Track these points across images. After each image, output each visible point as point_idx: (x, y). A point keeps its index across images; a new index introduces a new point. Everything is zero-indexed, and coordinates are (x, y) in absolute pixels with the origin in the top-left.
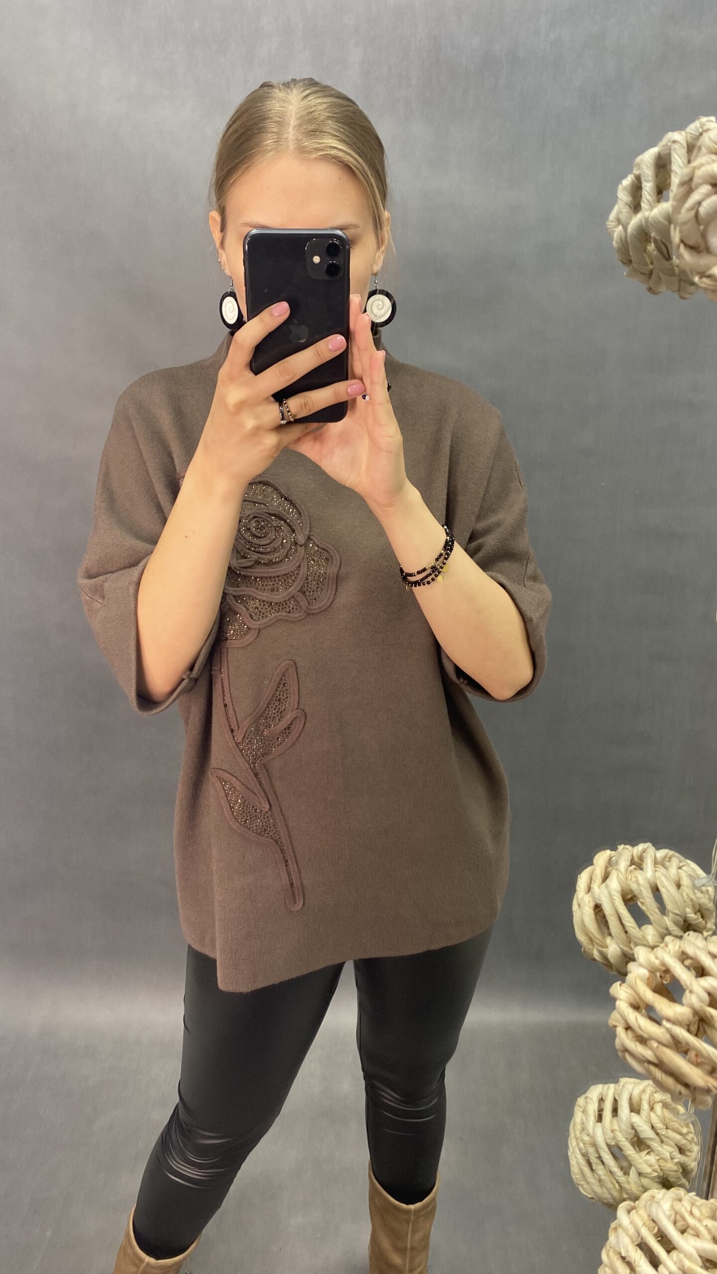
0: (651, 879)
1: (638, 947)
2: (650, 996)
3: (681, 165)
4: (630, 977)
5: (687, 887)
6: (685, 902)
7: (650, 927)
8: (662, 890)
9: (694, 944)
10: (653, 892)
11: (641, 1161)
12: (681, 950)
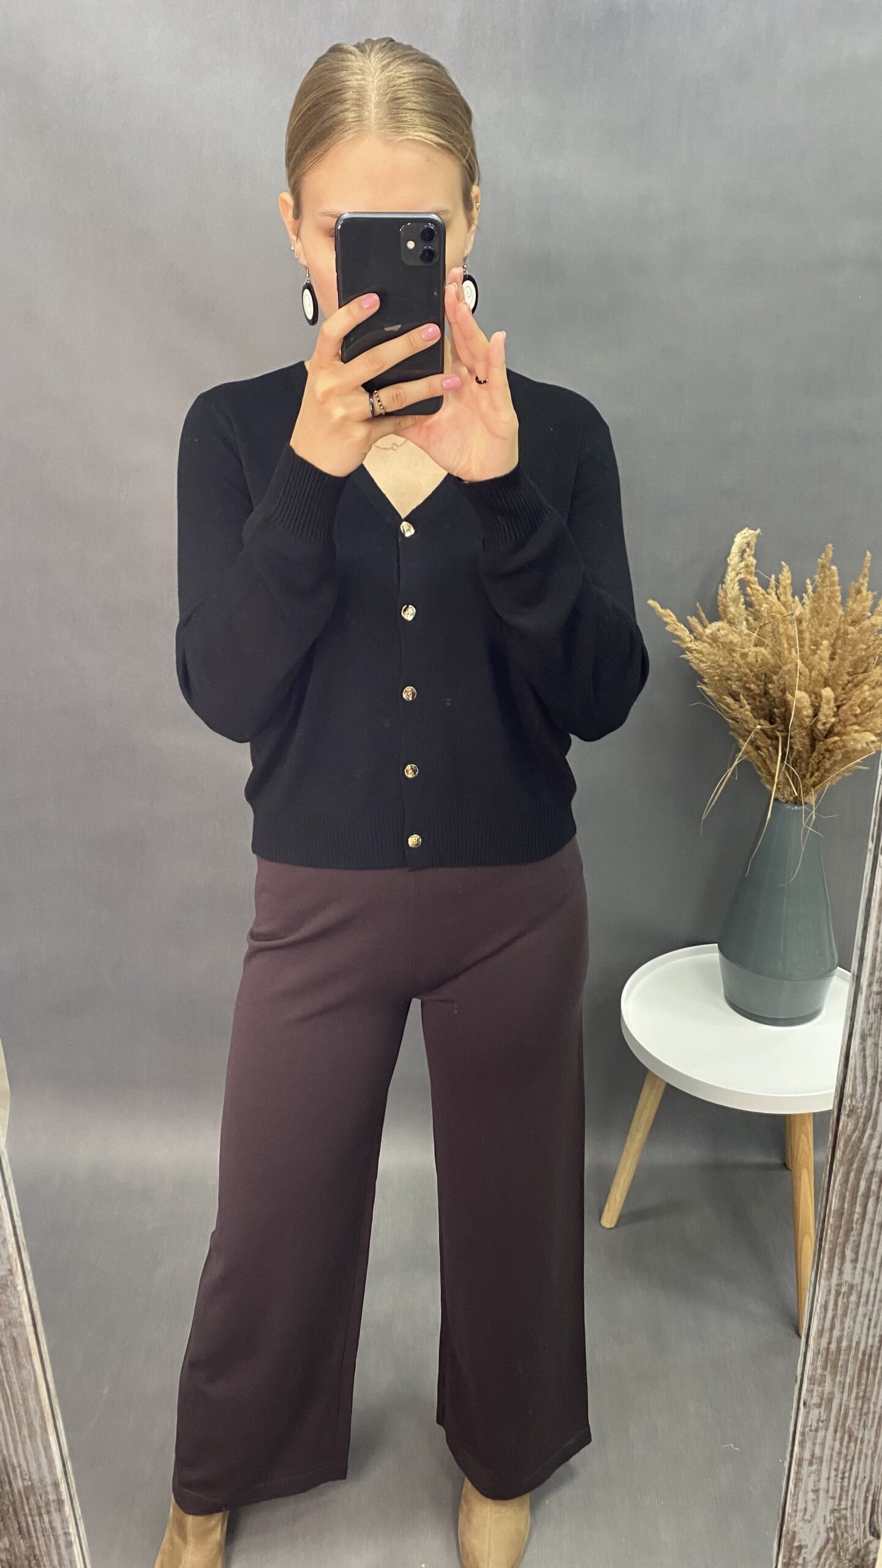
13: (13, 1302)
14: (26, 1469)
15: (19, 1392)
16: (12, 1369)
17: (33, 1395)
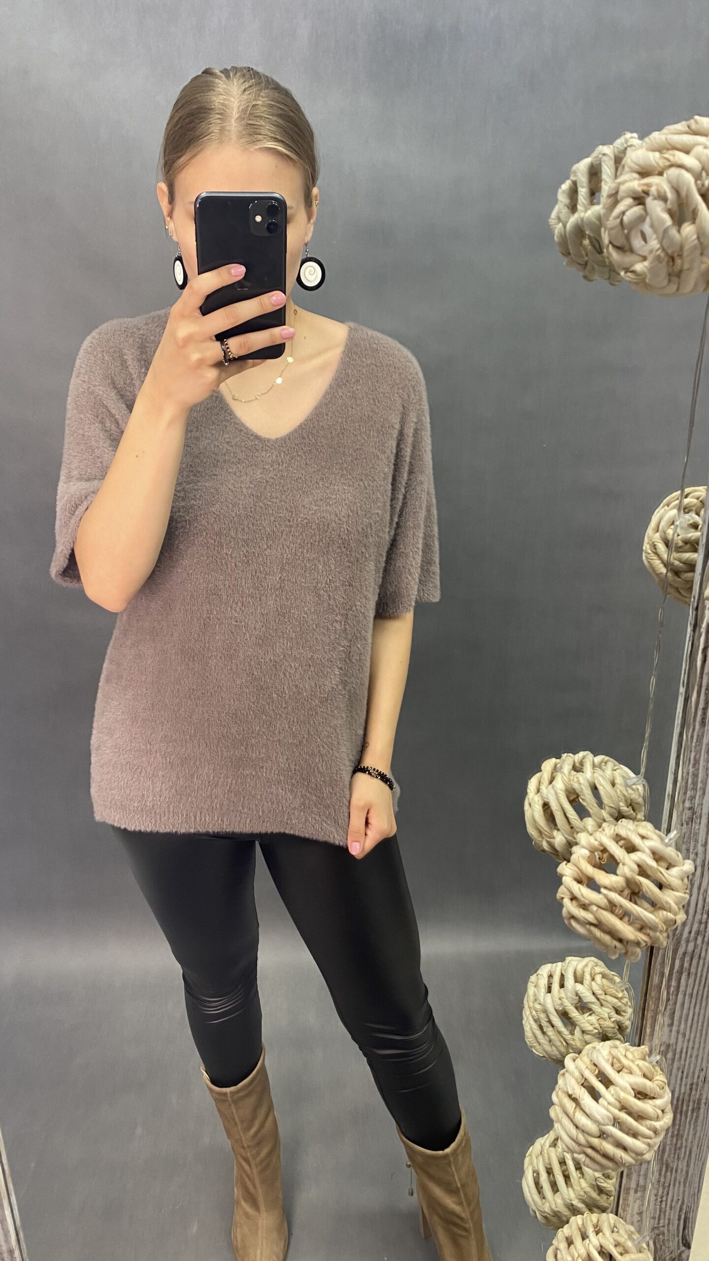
0: (590, 780)
1: (579, 834)
2: (590, 870)
3: (610, 174)
4: (573, 858)
5: (620, 785)
6: (619, 797)
7: (590, 819)
8: (600, 788)
9: (626, 828)
10: (592, 791)
11: (584, 1021)
12: (615, 833)
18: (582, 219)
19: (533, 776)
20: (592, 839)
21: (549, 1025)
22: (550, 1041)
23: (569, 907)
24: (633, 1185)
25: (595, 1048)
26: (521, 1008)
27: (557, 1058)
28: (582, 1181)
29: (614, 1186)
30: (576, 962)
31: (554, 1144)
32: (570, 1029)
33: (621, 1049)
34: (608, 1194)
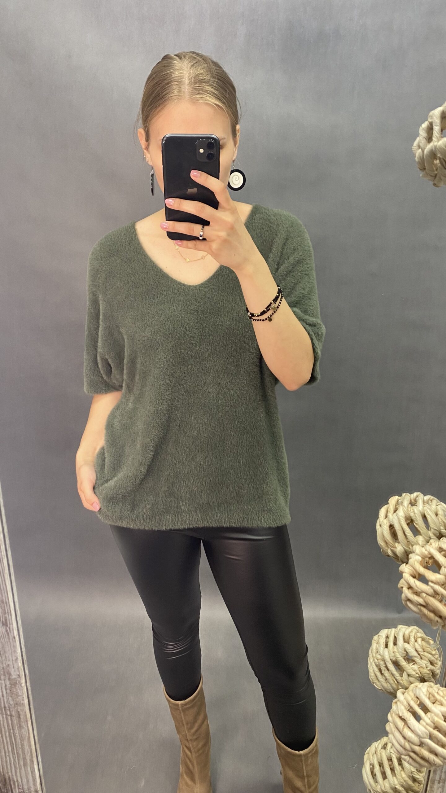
0: (421, 511)
1: (414, 546)
2: (422, 570)
4: (410, 561)
6: (440, 523)
7: (420, 536)
8: (428, 517)
10: (423, 518)
11: (409, 668)
12: (439, 547)
13: (19, 692)
14: (21, 783)
15: (19, 741)
16: (17, 729)
17: (27, 743)
18: (435, 147)
19: (383, 507)
20: (423, 550)
21: (385, 669)
22: (386, 679)
23: (407, 593)
24: (437, 778)
25: (417, 687)
26: (367, 656)
27: (390, 691)
28: (402, 773)
29: (424, 777)
30: (405, 629)
31: (384, 747)
32: (400, 672)
33: (435, 688)
34: (419, 783)
